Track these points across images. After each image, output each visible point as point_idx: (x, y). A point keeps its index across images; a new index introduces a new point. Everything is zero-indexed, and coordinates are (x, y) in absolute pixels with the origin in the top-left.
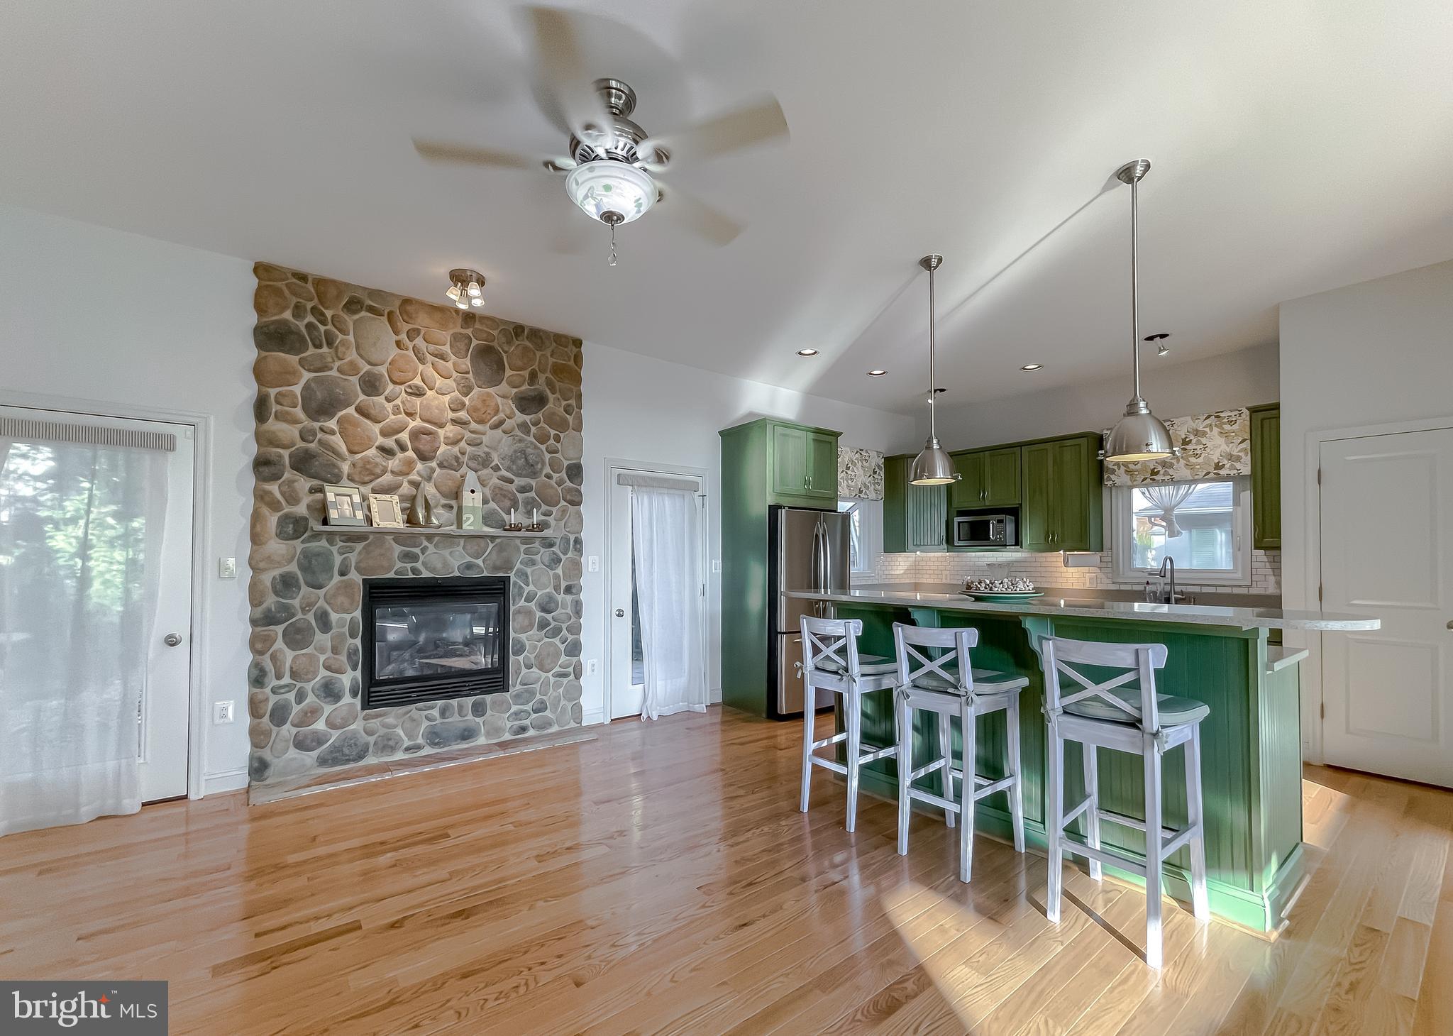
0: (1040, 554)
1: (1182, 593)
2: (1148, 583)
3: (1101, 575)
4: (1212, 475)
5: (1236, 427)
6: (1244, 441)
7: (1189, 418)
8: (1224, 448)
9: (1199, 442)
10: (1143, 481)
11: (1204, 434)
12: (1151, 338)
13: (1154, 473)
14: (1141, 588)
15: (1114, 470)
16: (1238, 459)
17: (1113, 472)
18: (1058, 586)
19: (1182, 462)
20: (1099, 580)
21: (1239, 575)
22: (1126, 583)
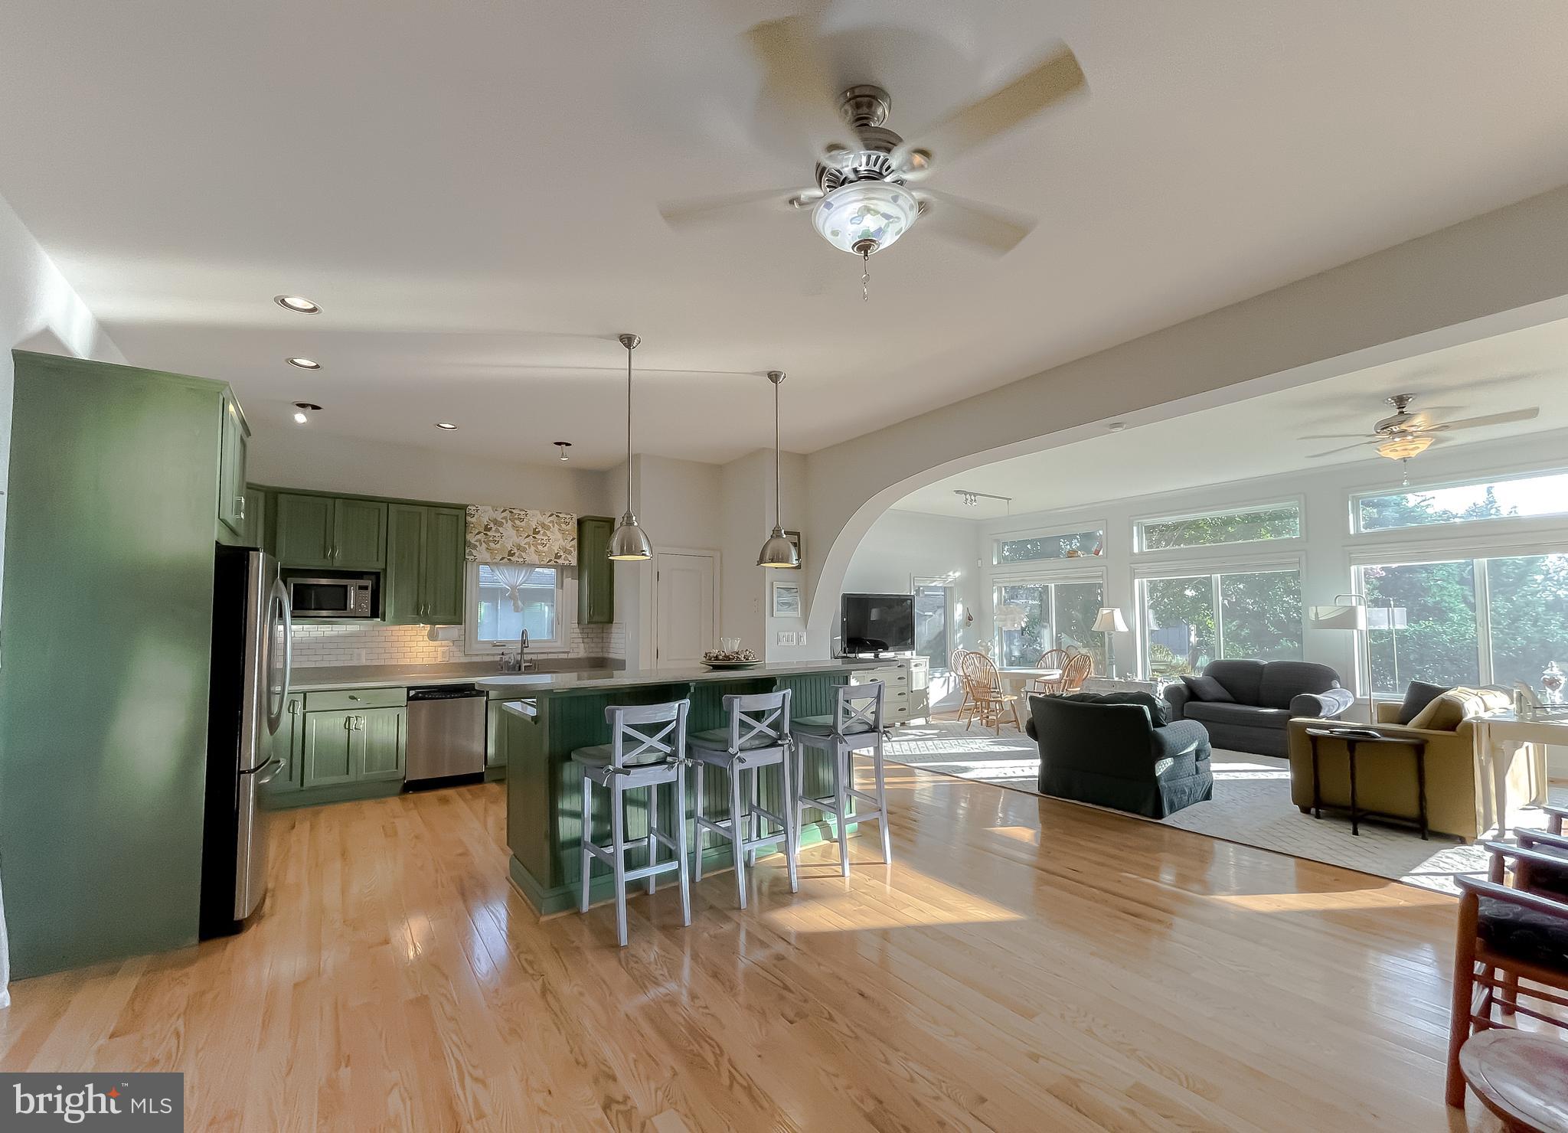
0: (397, 627)
1: (531, 661)
2: (503, 654)
3: (454, 649)
4: (552, 563)
5: (569, 527)
6: (573, 539)
7: (538, 512)
8: (561, 542)
9: (545, 534)
10: (501, 560)
11: (548, 528)
12: (559, 444)
13: (511, 554)
14: (497, 658)
15: (475, 545)
16: (570, 553)
17: (475, 547)
18: (407, 662)
19: (533, 548)
20: (451, 653)
21: (558, 644)
22: (477, 655)
